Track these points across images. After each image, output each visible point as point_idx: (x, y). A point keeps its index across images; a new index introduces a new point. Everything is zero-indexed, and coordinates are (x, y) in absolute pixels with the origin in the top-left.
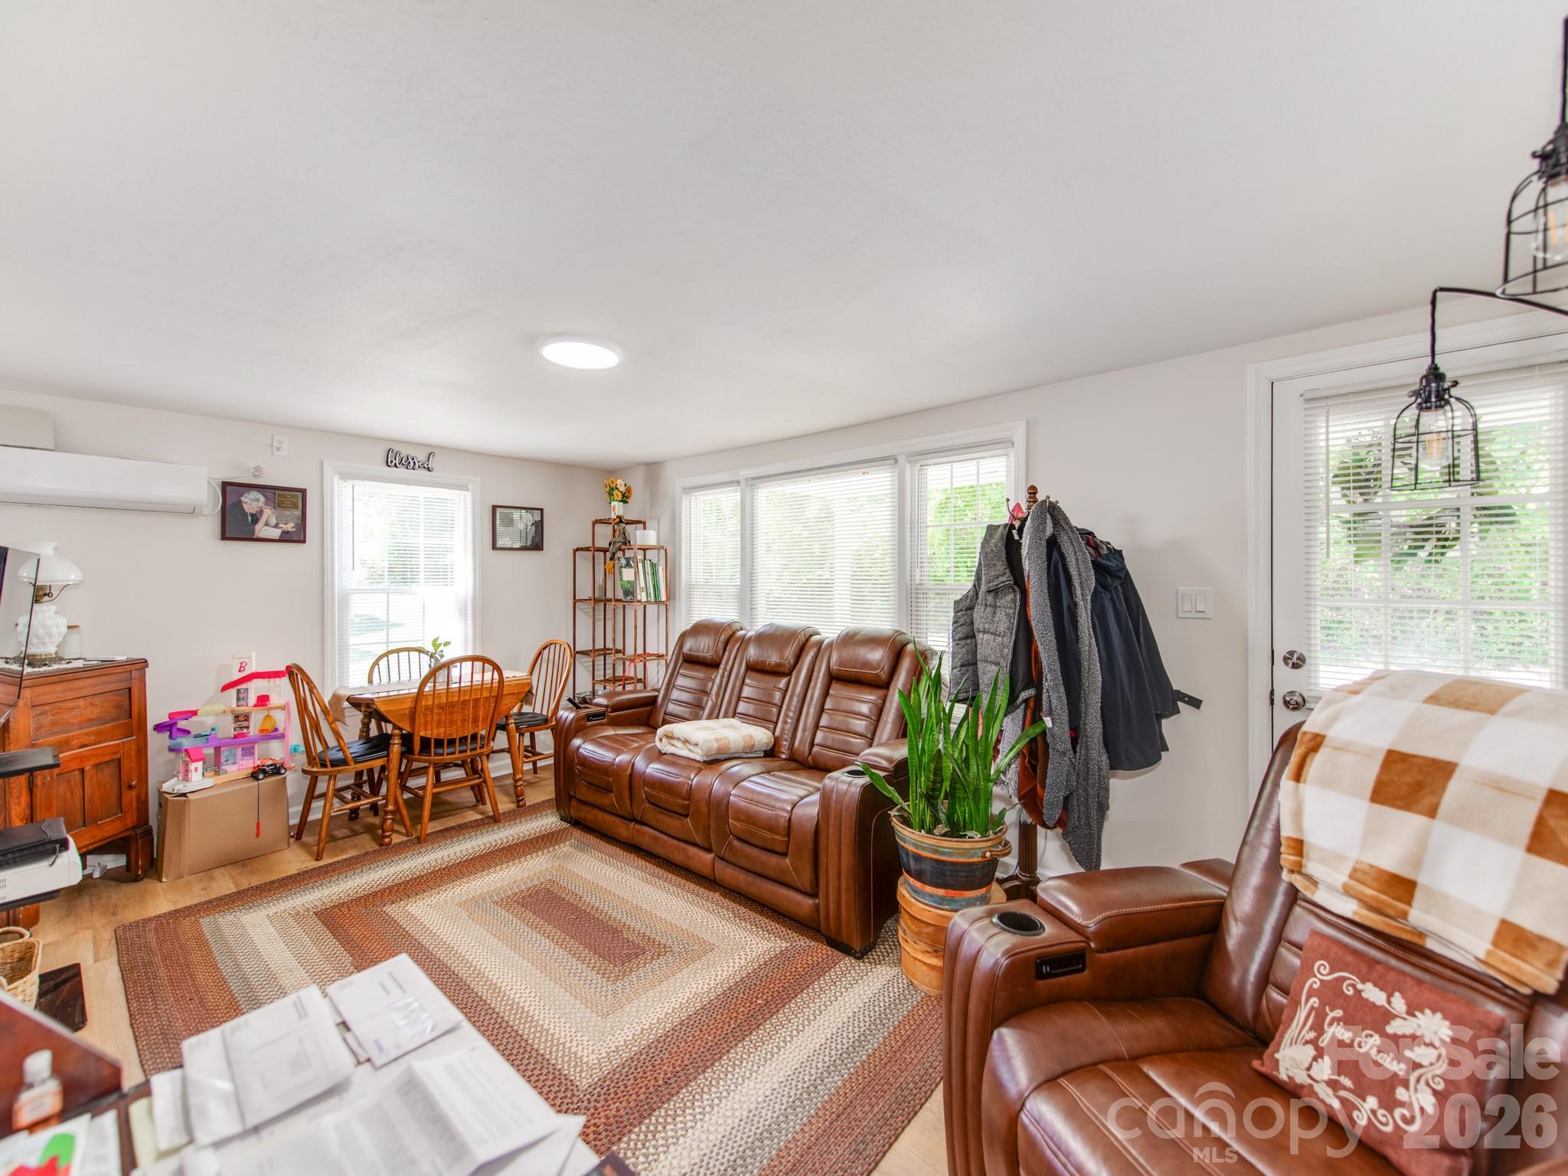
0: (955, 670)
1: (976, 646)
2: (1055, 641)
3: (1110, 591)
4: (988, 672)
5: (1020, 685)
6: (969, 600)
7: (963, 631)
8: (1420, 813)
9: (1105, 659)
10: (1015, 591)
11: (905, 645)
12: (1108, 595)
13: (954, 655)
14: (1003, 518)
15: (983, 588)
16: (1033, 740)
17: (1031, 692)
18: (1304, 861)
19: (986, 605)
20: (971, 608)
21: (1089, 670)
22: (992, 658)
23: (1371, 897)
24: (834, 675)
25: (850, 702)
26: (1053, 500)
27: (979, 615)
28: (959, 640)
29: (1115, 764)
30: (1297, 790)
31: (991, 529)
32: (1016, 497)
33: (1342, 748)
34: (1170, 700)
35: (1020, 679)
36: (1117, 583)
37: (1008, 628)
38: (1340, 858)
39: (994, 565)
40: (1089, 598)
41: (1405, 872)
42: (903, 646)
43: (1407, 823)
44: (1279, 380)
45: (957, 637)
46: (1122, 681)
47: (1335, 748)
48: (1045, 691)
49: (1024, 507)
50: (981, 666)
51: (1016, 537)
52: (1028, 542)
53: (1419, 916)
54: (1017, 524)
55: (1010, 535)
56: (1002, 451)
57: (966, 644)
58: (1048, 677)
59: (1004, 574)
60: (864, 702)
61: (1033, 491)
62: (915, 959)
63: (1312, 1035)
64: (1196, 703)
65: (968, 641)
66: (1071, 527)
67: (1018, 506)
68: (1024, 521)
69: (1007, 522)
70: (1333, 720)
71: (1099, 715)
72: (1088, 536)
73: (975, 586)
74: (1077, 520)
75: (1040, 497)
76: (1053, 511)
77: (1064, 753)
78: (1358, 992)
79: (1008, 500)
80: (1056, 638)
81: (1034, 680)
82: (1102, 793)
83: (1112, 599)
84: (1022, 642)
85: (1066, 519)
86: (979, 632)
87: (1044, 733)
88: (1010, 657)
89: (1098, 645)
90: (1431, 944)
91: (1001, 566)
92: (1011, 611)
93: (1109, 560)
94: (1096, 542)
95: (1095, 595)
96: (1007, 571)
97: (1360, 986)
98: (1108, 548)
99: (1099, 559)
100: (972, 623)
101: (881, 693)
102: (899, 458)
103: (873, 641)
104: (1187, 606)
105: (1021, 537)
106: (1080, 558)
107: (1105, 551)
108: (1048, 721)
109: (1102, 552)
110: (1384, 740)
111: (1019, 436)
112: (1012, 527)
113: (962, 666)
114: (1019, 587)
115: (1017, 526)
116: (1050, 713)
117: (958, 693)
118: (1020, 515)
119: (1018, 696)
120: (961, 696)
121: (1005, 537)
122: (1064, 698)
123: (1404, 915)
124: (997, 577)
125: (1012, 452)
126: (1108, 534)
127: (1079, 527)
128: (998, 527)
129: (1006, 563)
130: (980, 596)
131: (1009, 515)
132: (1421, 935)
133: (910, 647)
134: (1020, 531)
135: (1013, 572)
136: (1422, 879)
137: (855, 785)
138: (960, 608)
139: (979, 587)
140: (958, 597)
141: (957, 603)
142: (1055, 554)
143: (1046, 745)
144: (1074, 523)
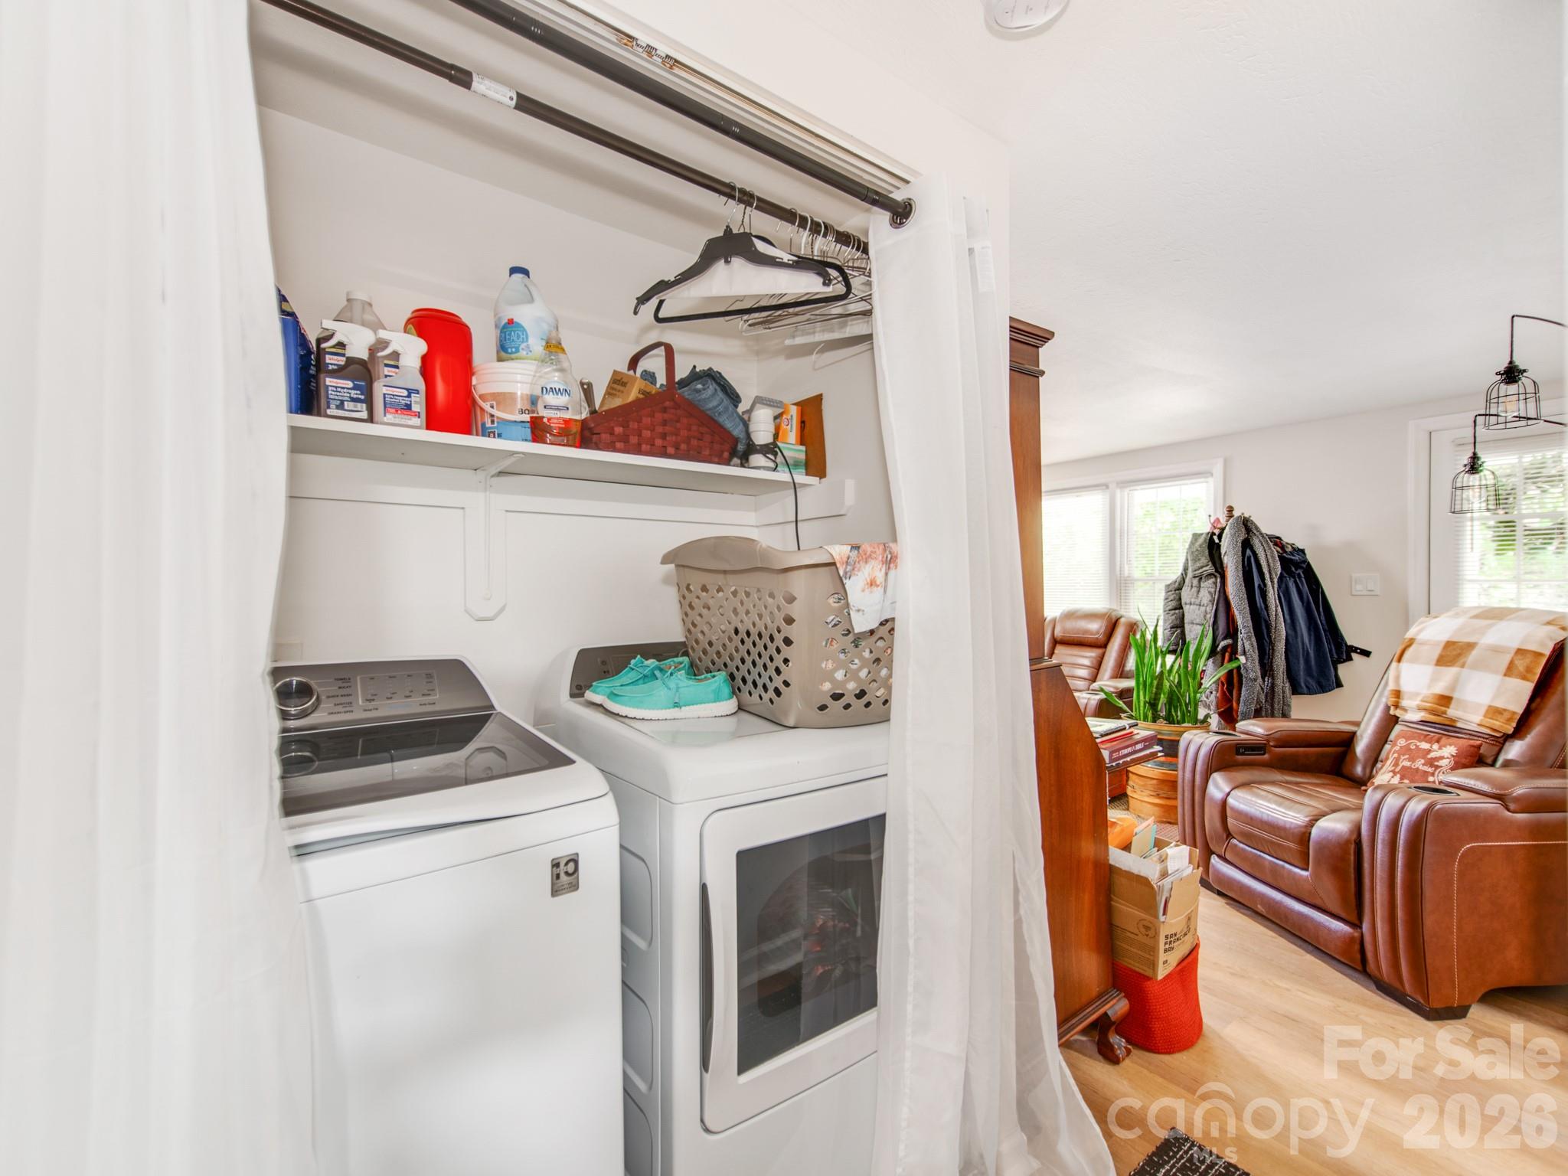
0: (1166, 631)
1: (1183, 615)
2: (1248, 608)
3: (1294, 577)
4: (1192, 632)
5: (1220, 637)
6: (1177, 584)
7: (1174, 604)
8: (1457, 666)
9: (1289, 621)
10: (1216, 577)
11: (1119, 618)
12: (1292, 579)
13: (1165, 621)
14: (1205, 528)
15: (1190, 574)
16: (1230, 673)
17: (1230, 641)
18: (1400, 701)
19: (1192, 586)
20: (1180, 589)
21: (1276, 627)
22: (1198, 621)
23: (1430, 707)
24: (1058, 639)
25: (1074, 658)
26: (1246, 515)
27: (1186, 594)
28: (1170, 610)
29: (1296, 690)
30: (1398, 666)
31: (1196, 536)
32: (1215, 512)
33: (1422, 644)
34: (1345, 652)
35: (1221, 633)
36: (1300, 571)
37: (1210, 601)
38: (1417, 694)
39: (1199, 559)
40: (1276, 581)
41: (1447, 693)
42: (1117, 620)
43: (1451, 672)
44: (1435, 431)
45: (1167, 609)
46: (1302, 635)
47: (1421, 644)
48: (1240, 640)
49: (1223, 520)
50: (1187, 627)
51: (1217, 541)
52: (1226, 544)
53: (1452, 712)
54: (1217, 532)
55: (1211, 540)
56: (1202, 480)
57: (1175, 613)
58: (1243, 631)
59: (1207, 565)
60: (1086, 657)
61: (1230, 510)
62: (1142, 801)
63: (1393, 768)
64: (1366, 653)
65: (1177, 611)
66: (1261, 534)
67: (1218, 520)
68: (1223, 530)
69: (1208, 531)
70: (1420, 631)
71: (1283, 657)
72: (1277, 541)
73: (1182, 574)
74: (1267, 528)
75: (1236, 513)
76: (1247, 525)
77: (1255, 680)
78: (1417, 746)
79: (1210, 516)
80: (1249, 606)
81: (1232, 632)
82: (1285, 707)
83: (1295, 582)
84: (1222, 609)
85: (1257, 528)
86: (1186, 604)
87: (1239, 668)
88: (1212, 620)
89: (1283, 611)
90: (1459, 725)
91: (1204, 560)
92: (1213, 590)
93: (1294, 556)
94: (1281, 543)
95: (1281, 578)
96: (1210, 563)
97: (1418, 744)
98: (1293, 548)
99: (1284, 555)
100: (1180, 599)
101: (1099, 651)
102: (1110, 486)
103: (1092, 616)
104: (1359, 587)
105: (1220, 541)
106: (1268, 554)
107: (1289, 549)
108: (1242, 659)
109: (1287, 550)
110: (1445, 637)
111: (1218, 469)
112: (1213, 534)
113: (1171, 628)
114: (1219, 573)
115: (1217, 534)
116: (1244, 653)
117: (1169, 645)
118: (1219, 526)
119: (1219, 645)
120: (1171, 648)
121: (1208, 541)
122: (1255, 644)
123: (1445, 713)
124: (1202, 567)
125: (1211, 480)
126: (1293, 537)
127: (1268, 533)
128: (1202, 534)
129: (1208, 558)
130: (1187, 580)
131: (1210, 525)
132: (1455, 721)
133: (1122, 620)
134: (1220, 537)
135: (1214, 564)
136: (1455, 695)
137: (1094, 699)
138: (1170, 589)
139: (1186, 575)
140: (1169, 582)
141: (1168, 586)
142: (1248, 552)
143: (1240, 676)
144: (1264, 531)
